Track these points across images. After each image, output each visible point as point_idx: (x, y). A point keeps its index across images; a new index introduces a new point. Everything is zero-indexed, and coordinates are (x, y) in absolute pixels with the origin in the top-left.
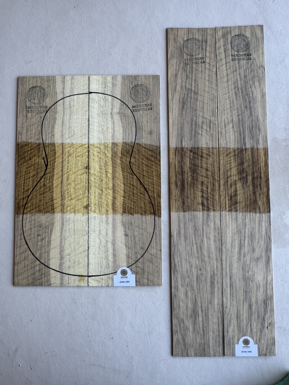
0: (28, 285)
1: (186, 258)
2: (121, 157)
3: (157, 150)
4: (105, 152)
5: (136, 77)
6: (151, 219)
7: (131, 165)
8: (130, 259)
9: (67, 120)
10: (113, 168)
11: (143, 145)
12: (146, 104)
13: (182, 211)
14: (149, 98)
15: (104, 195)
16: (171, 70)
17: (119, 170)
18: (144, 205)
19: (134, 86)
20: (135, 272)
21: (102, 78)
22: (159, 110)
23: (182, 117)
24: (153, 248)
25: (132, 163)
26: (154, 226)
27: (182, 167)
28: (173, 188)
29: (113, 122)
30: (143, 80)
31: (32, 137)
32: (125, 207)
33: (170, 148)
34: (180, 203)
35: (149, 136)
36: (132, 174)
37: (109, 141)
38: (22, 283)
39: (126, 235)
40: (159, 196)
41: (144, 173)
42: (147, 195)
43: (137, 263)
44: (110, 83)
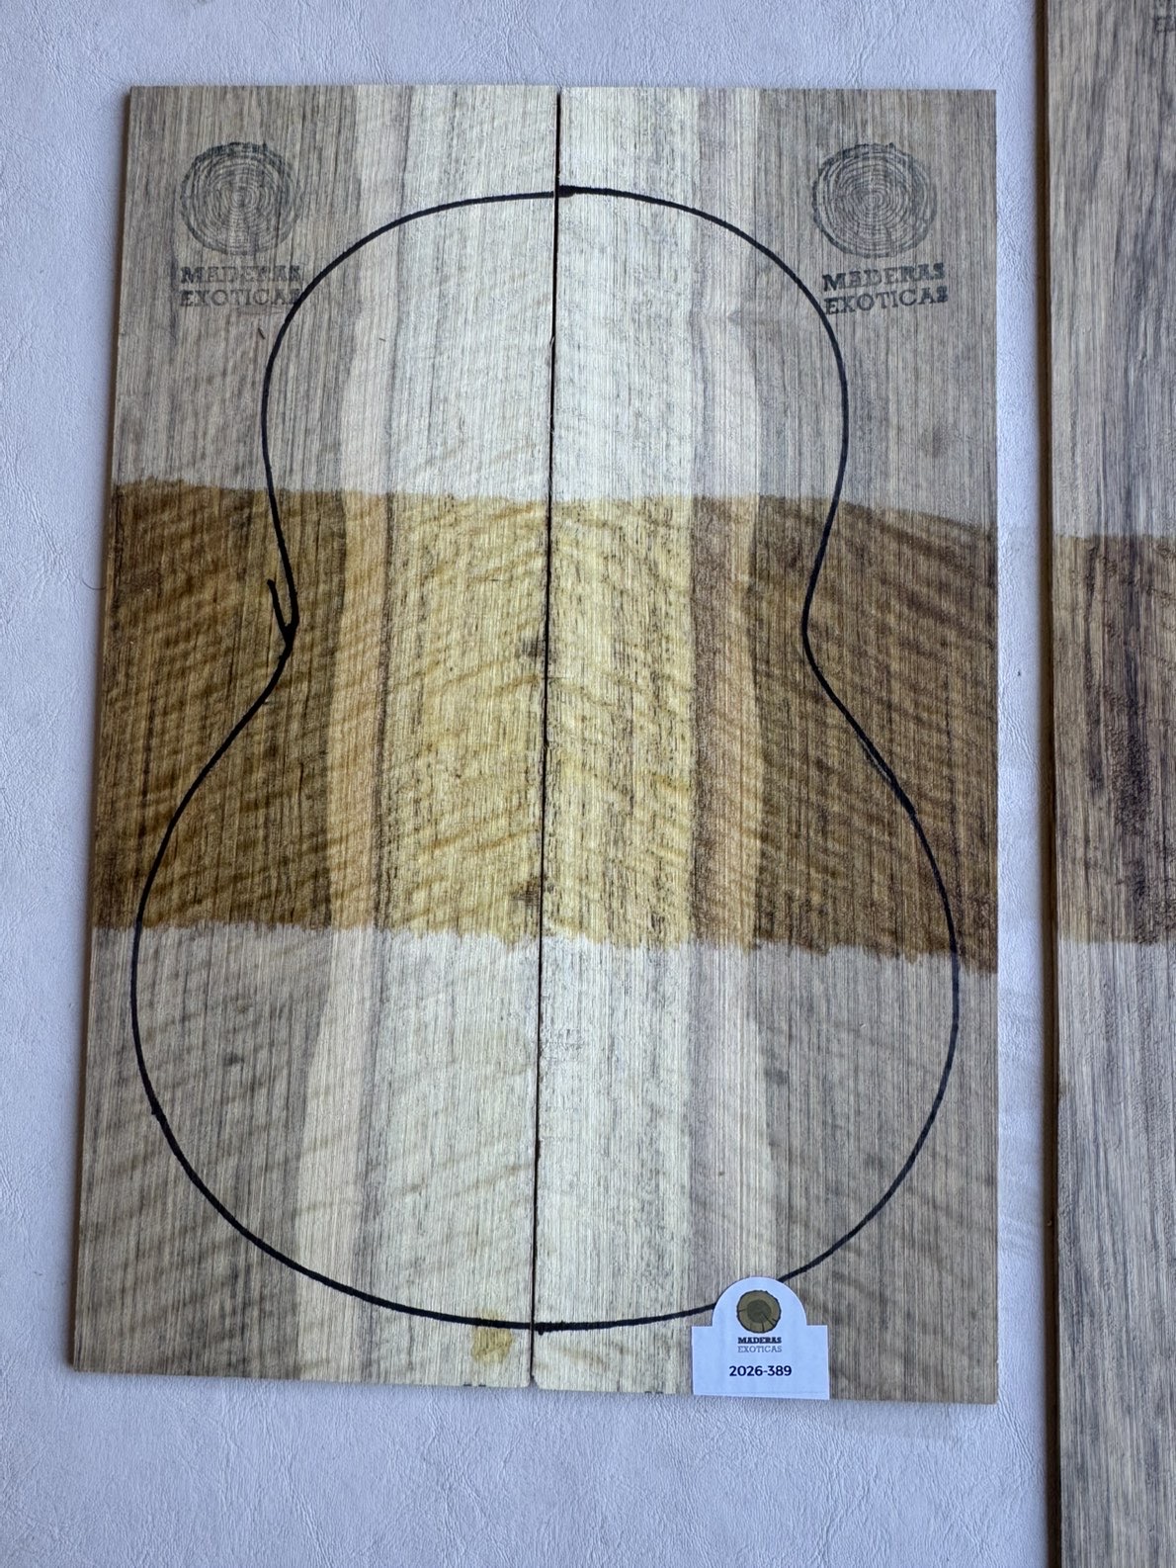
0: (160, 1367)
1: (1154, 1236)
2: (750, 589)
3: (973, 548)
4: (651, 556)
5: (846, 102)
6: (935, 984)
7: (812, 640)
8: (798, 1231)
9: (421, 355)
10: (698, 656)
11: (891, 519)
12: (908, 262)
13: (1131, 933)
14: (926, 231)
15: (642, 823)
16: (1066, 63)
17: (735, 667)
18: (890, 889)
19: (833, 153)
20: (826, 1310)
21: (640, 100)
22: (990, 303)
23: (1130, 349)
24: (941, 1164)
25: (815, 627)
26: (950, 1023)
27: (1129, 658)
28: (1073, 787)
29: (705, 370)
30: (894, 119)
31: (203, 456)
32: (771, 902)
33: (1056, 542)
34: (1119, 883)
35: (925, 462)
36: (817, 699)
37: (676, 488)
38: (121, 1357)
39: (776, 1077)
40: (986, 837)
41: (890, 691)
42: (906, 829)
43: (839, 1252)
44: (688, 134)
